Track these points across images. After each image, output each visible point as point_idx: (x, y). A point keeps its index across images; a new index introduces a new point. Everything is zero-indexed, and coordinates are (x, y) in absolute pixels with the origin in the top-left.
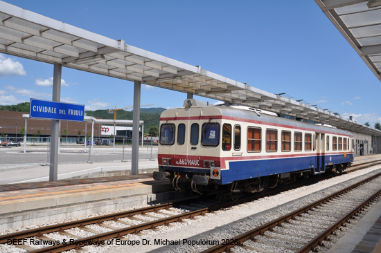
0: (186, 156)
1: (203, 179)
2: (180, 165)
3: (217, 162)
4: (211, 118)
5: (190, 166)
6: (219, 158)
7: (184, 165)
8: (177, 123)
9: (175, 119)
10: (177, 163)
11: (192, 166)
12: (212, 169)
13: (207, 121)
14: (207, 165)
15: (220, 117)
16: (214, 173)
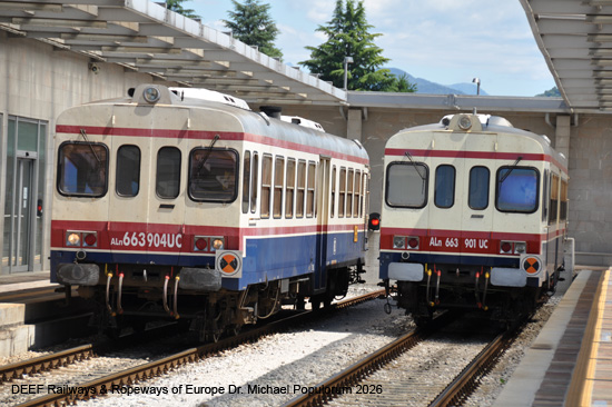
0: (143, 225)
1: (211, 277)
2: (123, 247)
3: (232, 238)
4: (214, 136)
5: (153, 248)
6: (238, 229)
7: (138, 248)
8: (113, 143)
9: (107, 131)
10: (113, 242)
11: (161, 248)
12: (220, 254)
13: (205, 143)
14: (203, 244)
15: (239, 137)
16: (224, 264)
